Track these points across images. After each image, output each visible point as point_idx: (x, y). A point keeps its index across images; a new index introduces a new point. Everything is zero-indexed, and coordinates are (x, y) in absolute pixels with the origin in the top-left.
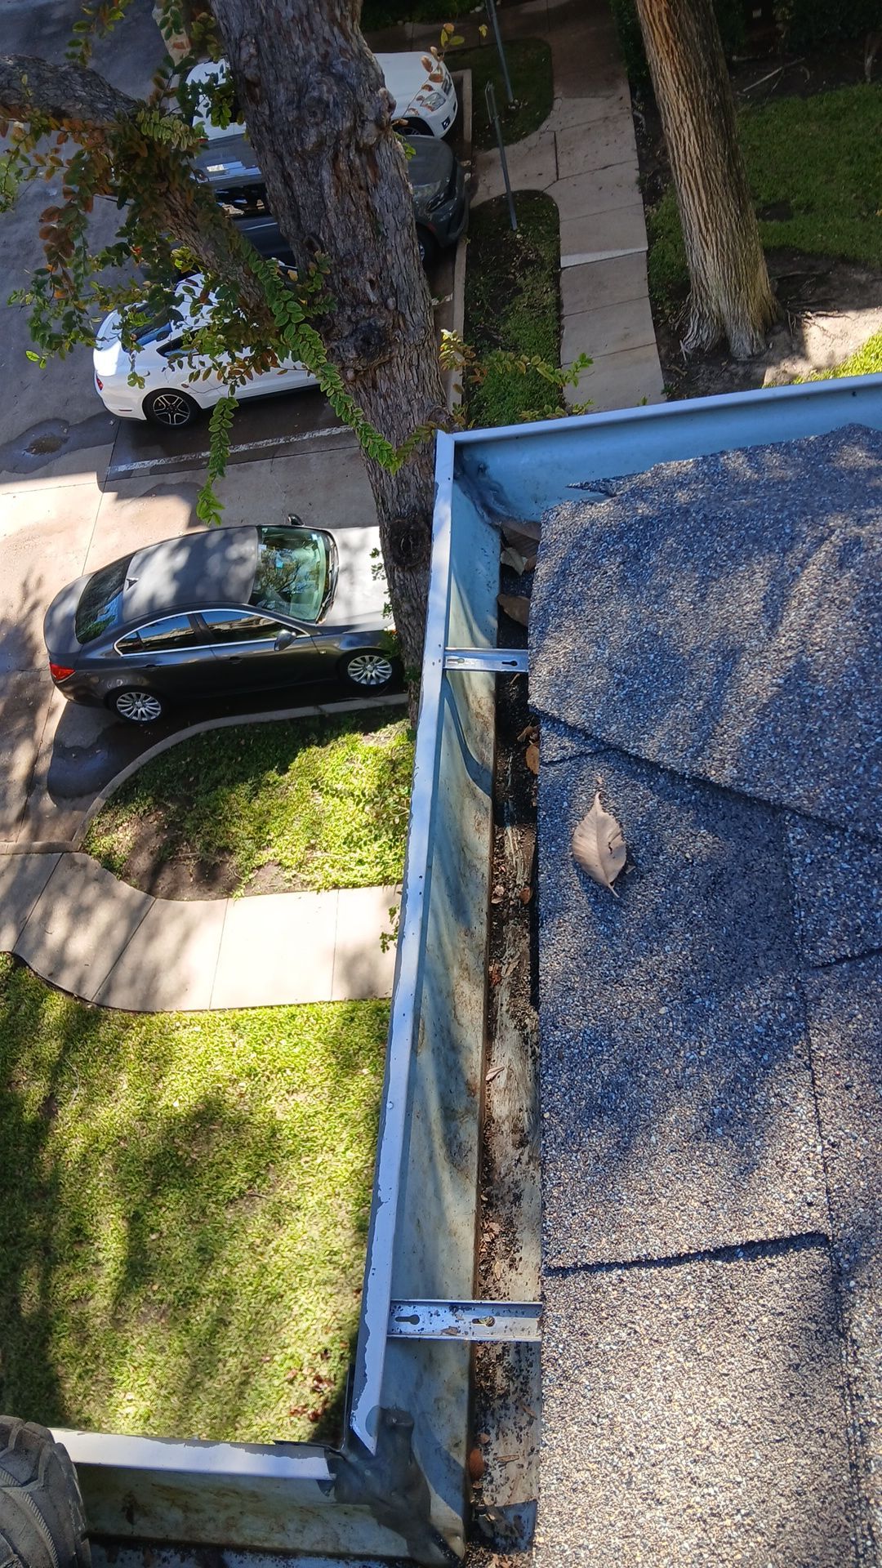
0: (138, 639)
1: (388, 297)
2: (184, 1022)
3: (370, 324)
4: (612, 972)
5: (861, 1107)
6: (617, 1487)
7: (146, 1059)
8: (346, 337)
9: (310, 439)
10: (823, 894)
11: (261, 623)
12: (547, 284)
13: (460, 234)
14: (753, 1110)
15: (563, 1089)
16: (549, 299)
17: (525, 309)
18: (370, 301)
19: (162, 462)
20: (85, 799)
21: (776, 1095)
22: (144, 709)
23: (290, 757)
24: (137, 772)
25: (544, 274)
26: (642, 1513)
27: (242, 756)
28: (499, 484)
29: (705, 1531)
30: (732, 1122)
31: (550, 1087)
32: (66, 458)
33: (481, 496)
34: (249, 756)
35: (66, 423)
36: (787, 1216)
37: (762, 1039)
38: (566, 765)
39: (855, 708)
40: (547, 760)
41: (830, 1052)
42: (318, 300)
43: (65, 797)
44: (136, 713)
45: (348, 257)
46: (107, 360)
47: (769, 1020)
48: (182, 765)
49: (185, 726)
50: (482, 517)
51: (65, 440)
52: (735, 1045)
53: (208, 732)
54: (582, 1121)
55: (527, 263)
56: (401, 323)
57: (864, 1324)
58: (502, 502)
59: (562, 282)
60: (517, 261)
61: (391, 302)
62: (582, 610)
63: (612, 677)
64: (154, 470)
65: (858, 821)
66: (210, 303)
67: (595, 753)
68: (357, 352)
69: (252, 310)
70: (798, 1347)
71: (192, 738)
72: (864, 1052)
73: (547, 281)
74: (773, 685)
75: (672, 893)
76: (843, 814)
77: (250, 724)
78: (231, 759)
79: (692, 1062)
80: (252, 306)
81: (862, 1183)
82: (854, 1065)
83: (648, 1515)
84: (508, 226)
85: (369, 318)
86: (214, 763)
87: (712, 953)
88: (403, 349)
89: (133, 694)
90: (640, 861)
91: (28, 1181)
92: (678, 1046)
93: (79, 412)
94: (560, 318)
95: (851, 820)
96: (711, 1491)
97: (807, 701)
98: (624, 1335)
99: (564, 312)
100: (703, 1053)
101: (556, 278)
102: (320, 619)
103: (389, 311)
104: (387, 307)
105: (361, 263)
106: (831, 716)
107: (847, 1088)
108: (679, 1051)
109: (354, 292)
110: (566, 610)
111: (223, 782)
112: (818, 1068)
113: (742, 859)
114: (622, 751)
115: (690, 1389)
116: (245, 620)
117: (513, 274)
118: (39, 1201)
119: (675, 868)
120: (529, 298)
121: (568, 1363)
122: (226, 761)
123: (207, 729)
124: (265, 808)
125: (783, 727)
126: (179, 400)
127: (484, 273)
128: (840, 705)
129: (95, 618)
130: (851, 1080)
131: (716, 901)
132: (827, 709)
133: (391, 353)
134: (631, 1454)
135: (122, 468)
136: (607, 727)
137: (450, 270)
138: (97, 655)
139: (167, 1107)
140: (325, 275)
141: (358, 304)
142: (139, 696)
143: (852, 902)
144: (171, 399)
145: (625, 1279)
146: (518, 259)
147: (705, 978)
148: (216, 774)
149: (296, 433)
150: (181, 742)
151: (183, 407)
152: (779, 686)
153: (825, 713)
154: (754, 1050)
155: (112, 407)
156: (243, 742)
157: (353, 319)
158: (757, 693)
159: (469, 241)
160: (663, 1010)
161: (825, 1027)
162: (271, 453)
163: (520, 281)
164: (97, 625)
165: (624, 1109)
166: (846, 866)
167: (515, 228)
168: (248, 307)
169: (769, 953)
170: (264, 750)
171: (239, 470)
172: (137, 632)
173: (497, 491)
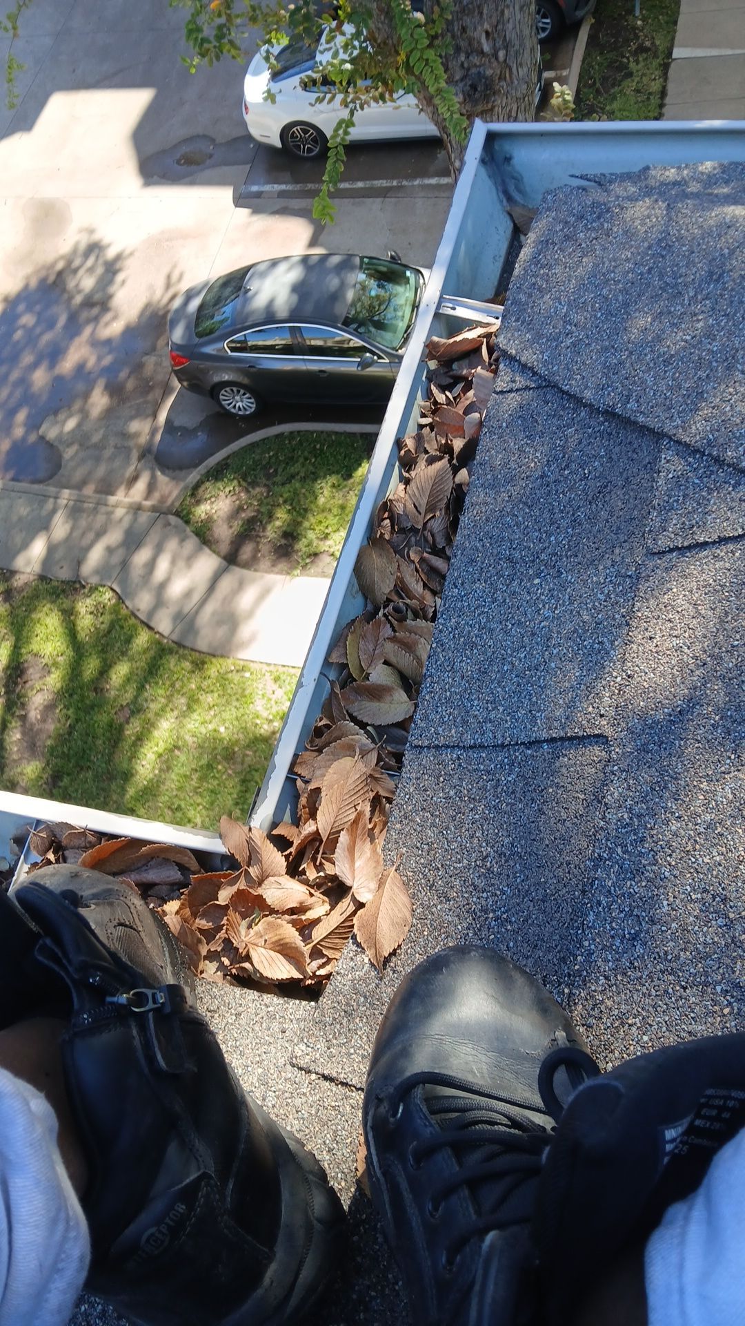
0: (245, 341)
1: (500, 49)
2: (238, 668)
3: (479, 73)
4: (507, 552)
5: (657, 652)
6: (423, 888)
7: (204, 690)
8: (457, 82)
9: (419, 185)
10: (674, 501)
11: (351, 344)
12: (657, 73)
13: (587, 13)
14: (580, 652)
15: (450, 629)
16: (655, 87)
17: (632, 93)
18: (482, 52)
19: (289, 187)
20: (184, 472)
21: (599, 643)
22: (242, 404)
23: (355, 465)
24: (228, 457)
25: (656, 62)
26: (435, 906)
27: (316, 457)
28: (521, 175)
29: (474, 919)
30: (563, 659)
31: (441, 627)
32: (208, 173)
33: (504, 183)
34: (321, 459)
35: (213, 140)
36: (583, 722)
37: (601, 604)
38: (513, 394)
39: (737, 362)
40: (498, 389)
41: (646, 613)
42: (437, 42)
43: (168, 468)
44: (235, 407)
45: (470, 6)
46: (256, 85)
47: (609, 591)
48: (265, 457)
49: (273, 424)
50: (501, 202)
51: (211, 156)
52: (581, 607)
53: (291, 433)
54: (458, 651)
55: (642, 49)
56: (507, 75)
57: (616, 794)
58: (520, 191)
59: (671, 73)
60: (633, 46)
61: (501, 54)
62: (555, 273)
63: (565, 328)
64: (282, 194)
65: (714, 446)
66: (343, 34)
67: (537, 388)
68: (464, 96)
69: (379, 46)
70: (568, 809)
71: (277, 436)
72: (670, 615)
73: (657, 69)
74: (682, 340)
75: (567, 499)
76: (705, 441)
77: (327, 433)
78: (306, 459)
79: (546, 618)
80: (379, 41)
81: (642, 703)
82: (660, 623)
83: (439, 907)
84: (631, 11)
85: (480, 66)
86: (291, 460)
87: (583, 544)
88: (505, 100)
89: (235, 389)
90: (549, 474)
91: (99, 766)
92: (541, 606)
93: (225, 132)
94: (661, 106)
95: (709, 445)
96: (485, 895)
97: (704, 354)
98: (452, 793)
99: (667, 100)
100: (556, 612)
101: (665, 67)
102: (400, 348)
103: (498, 62)
104: (497, 58)
105: (481, 14)
106: (718, 366)
107: (651, 638)
108: (540, 609)
109: (470, 41)
110: (542, 272)
111: (296, 477)
112: (634, 624)
113: (625, 475)
114: (558, 388)
115: (488, 831)
116: (338, 339)
117: (628, 58)
118: (106, 783)
119: (575, 480)
120: (638, 83)
121: (410, 808)
122: (301, 460)
123: (291, 430)
124: (328, 506)
125: (680, 373)
126: (312, 133)
127: (601, 54)
128: (727, 359)
129: (212, 317)
130: (655, 634)
131: (597, 505)
132: (717, 361)
133: (493, 102)
134: (438, 869)
135: (255, 188)
136: (550, 367)
137: (571, 47)
138: (210, 350)
139: (215, 731)
140: (447, 19)
141: (472, 52)
142: (238, 392)
143: (693, 507)
144: (305, 132)
145: (462, 757)
146: (634, 44)
147: (574, 561)
148: (292, 470)
149: (408, 177)
150: (268, 438)
151: (315, 141)
152: (686, 341)
153: (715, 364)
154: (593, 611)
155: (255, 132)
156: (318, 446)
157: (466, 65)
158: (668, 346)
159: (593, 21)
160: (537, 581)
161: (647, 596)
162: (383, 193)
163: (632, 65)
164: (213, 323)
165: (490, 646)
166: (697, 481)
167: (637, 13)
168: (375, 40)
169: (624, 545)
170: (335, 457)
171: (353, 204)
172: (245, 335)
173: (518, 180)
